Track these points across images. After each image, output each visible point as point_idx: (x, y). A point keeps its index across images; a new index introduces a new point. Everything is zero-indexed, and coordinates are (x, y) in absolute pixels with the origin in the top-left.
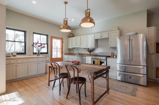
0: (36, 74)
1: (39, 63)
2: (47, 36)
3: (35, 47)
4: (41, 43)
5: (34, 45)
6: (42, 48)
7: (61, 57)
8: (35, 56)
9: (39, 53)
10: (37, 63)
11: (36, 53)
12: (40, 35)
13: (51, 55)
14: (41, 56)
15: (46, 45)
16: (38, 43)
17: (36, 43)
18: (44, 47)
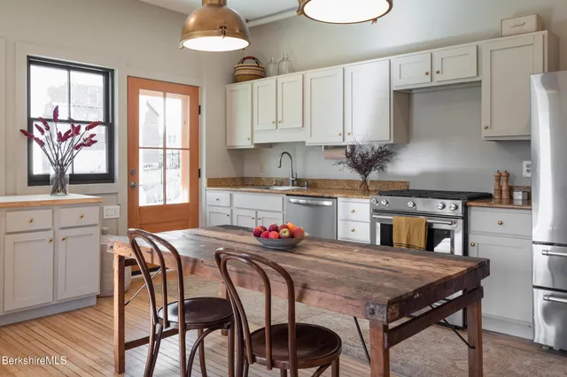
0: (49, 299)
1: (63, 233)
2: (107, 74)
3: (41, 143)
4: (70, 121)
5: (36, 133)
6: (77, 147)
7: (186, 200)
8: (43, 195)
9: (63, 180)
10: (50, 235)
11: (43, 180)
12: (65, 72)
13: (133, 189)
14: (74, 195)
15: (100, 132)
16: (55, 119)
17: (45, 121)
18: (90, 142)
